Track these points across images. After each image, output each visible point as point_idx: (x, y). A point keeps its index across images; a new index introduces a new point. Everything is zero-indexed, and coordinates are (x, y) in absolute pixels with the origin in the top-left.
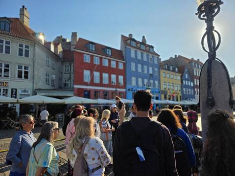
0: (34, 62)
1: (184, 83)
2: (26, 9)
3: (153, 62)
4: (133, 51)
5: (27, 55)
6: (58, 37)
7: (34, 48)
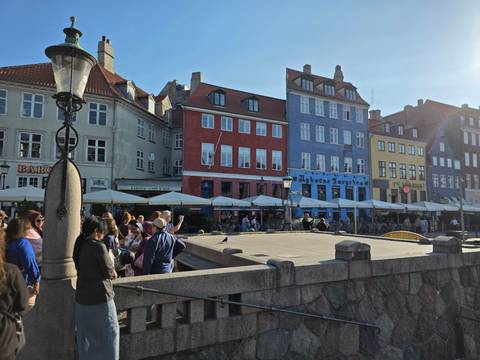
0: (113, 133)
1: (435, 163)
2: (108, 41)
3: (354, 119)
4: (305, 100)
5: (103, 122)
6: (169, 83)
7: (114, 109)
